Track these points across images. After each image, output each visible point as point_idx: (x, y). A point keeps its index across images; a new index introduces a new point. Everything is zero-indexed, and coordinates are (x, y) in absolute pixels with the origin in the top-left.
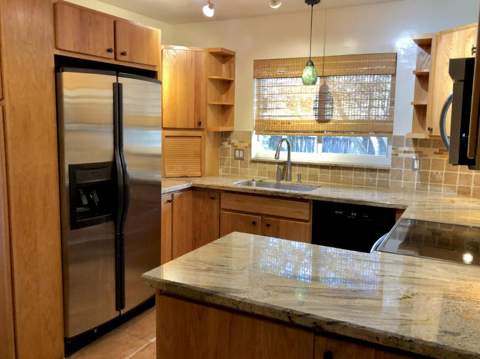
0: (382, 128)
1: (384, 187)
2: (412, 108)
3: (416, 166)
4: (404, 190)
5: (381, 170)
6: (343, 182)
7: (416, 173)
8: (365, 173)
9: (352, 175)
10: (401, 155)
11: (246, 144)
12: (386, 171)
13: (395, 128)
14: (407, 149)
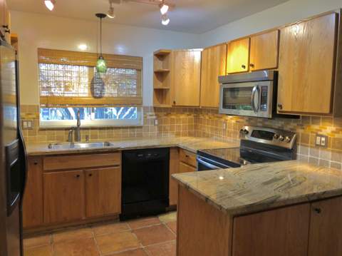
0: (135, 102)
1: (140, 137)
2: (152, 91)
3: (156, 123)
4: (151, 137)
5: (138, 127)
6: (115, 137)
7: (156, 127)
8: (129, 130)
9: (121, 131)
10: (149, 117)
11: (34, 116)
12: (141, 127)
13: (144, 102)
14: (150, 113)
